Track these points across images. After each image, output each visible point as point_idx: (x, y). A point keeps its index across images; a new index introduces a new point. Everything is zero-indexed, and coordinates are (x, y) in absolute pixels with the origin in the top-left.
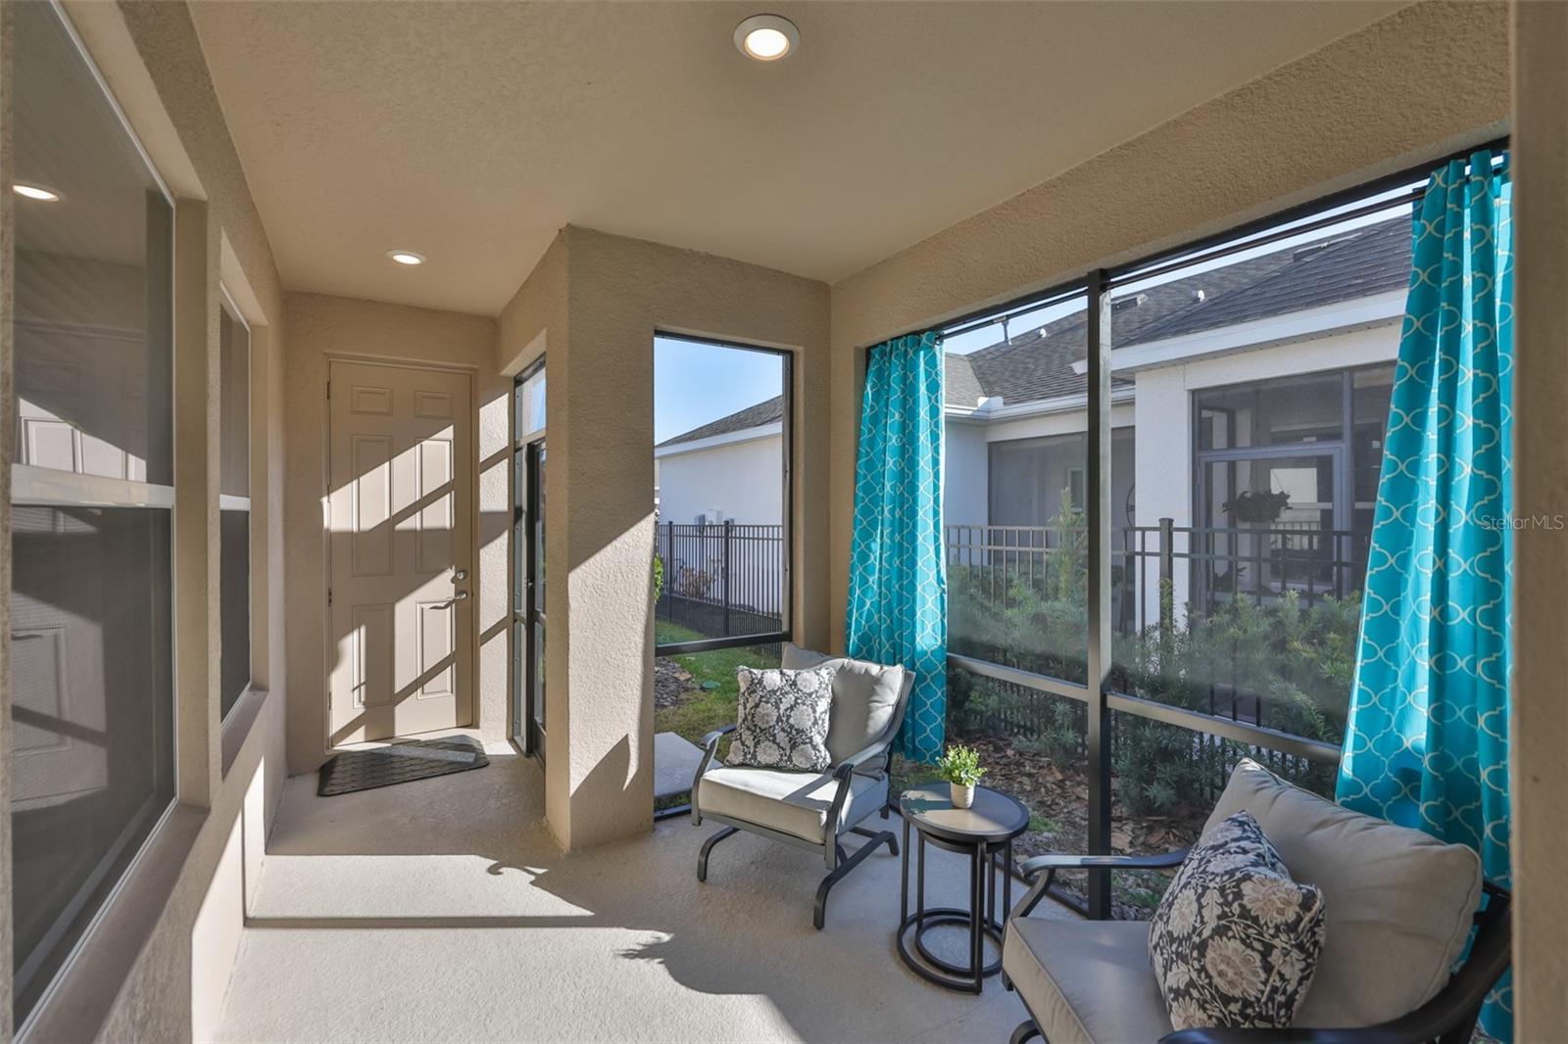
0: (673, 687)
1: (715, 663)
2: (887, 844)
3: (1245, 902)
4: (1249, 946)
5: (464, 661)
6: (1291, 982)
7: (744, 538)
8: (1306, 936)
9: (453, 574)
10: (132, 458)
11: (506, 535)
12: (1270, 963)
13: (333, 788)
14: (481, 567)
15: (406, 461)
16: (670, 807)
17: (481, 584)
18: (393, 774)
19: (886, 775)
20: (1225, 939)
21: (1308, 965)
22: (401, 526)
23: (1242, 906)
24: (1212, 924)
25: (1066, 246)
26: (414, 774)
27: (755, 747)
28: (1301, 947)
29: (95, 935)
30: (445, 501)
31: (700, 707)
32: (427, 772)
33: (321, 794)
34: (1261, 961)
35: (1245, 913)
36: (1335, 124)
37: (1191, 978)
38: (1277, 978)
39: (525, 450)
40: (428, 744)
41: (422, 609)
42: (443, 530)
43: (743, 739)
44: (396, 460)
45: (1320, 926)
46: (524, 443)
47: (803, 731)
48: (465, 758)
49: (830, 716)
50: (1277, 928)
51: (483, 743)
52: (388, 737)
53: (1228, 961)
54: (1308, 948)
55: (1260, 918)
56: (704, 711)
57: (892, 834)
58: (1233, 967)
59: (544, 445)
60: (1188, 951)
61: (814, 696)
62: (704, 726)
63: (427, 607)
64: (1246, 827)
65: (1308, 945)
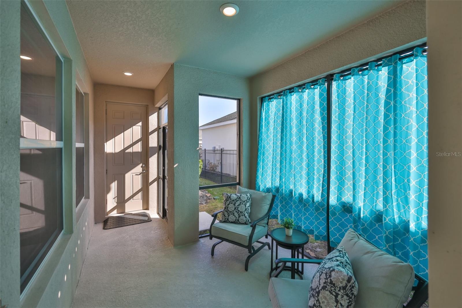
0: (205, 198)
1: (218, 191)
2: (267, 246)
3: (332, 278)
4: (332, 293)
5: (145, 190)
6: (345, 306)
7: (227, 154)
8: (349, 291)
9: (142, 165)
10: (52, 132)
11: (157, 154)
12: (338, 300)
13: (107, 227)
14: (150, 163)
15: (128, 132)
16: (204, 234)
17: (150, 168)
18: (124, 223)
19: (267, 225)
20: (325, 290)
21: (350, 301)
22: (127, 151)
23: (331, 280)
24: (322, 285)
25: (320, 67)
26: (130, 223)
27: (228, 217)
28: (347, 295)
29: (42, 268)
30: (139, 143)
31: (213, 204)
32: (134, 223)
33: (104, 229)
34: (335, 299)
35: (331, 282)
36: (400, 30)
37: (315, 303)
38: (340, 305)
39: (162, 129)
40: (134, 215)
41: (133, 175)
42: (139, 152)
43: (225, 214)
44: (125, 132)
45: (354, 288)
46: (162, 127)
47: (242, 212)
48: (145, 219)
49: (250, 208)
50: (340, 288)
51: (150, 214)
52: (123, 212)
53: (325, 298)
54: (350, 295)
55: (335, 284)
56: (214, 206)
57: (269, 243)
58: (326, 300)
59: (167, 127)
60: (315, 294)
61: (245, 202)
62: (214, 210)
63: (134, 174)
64: (341, 252)
65: (349, 294)
